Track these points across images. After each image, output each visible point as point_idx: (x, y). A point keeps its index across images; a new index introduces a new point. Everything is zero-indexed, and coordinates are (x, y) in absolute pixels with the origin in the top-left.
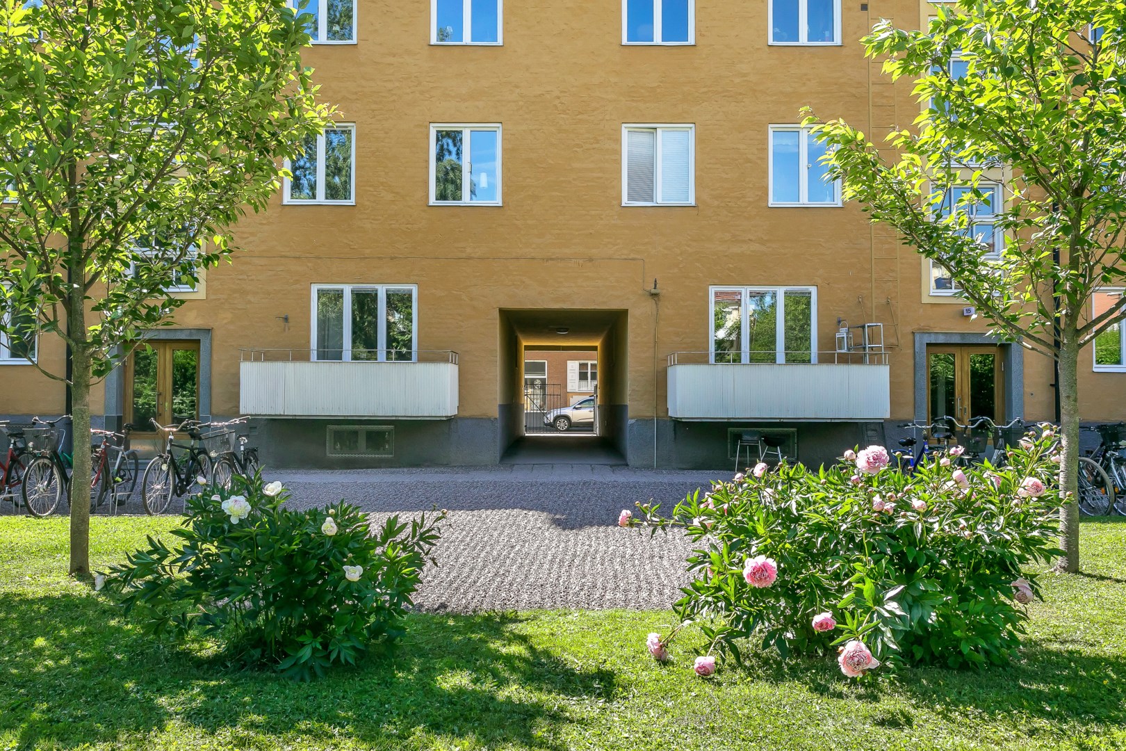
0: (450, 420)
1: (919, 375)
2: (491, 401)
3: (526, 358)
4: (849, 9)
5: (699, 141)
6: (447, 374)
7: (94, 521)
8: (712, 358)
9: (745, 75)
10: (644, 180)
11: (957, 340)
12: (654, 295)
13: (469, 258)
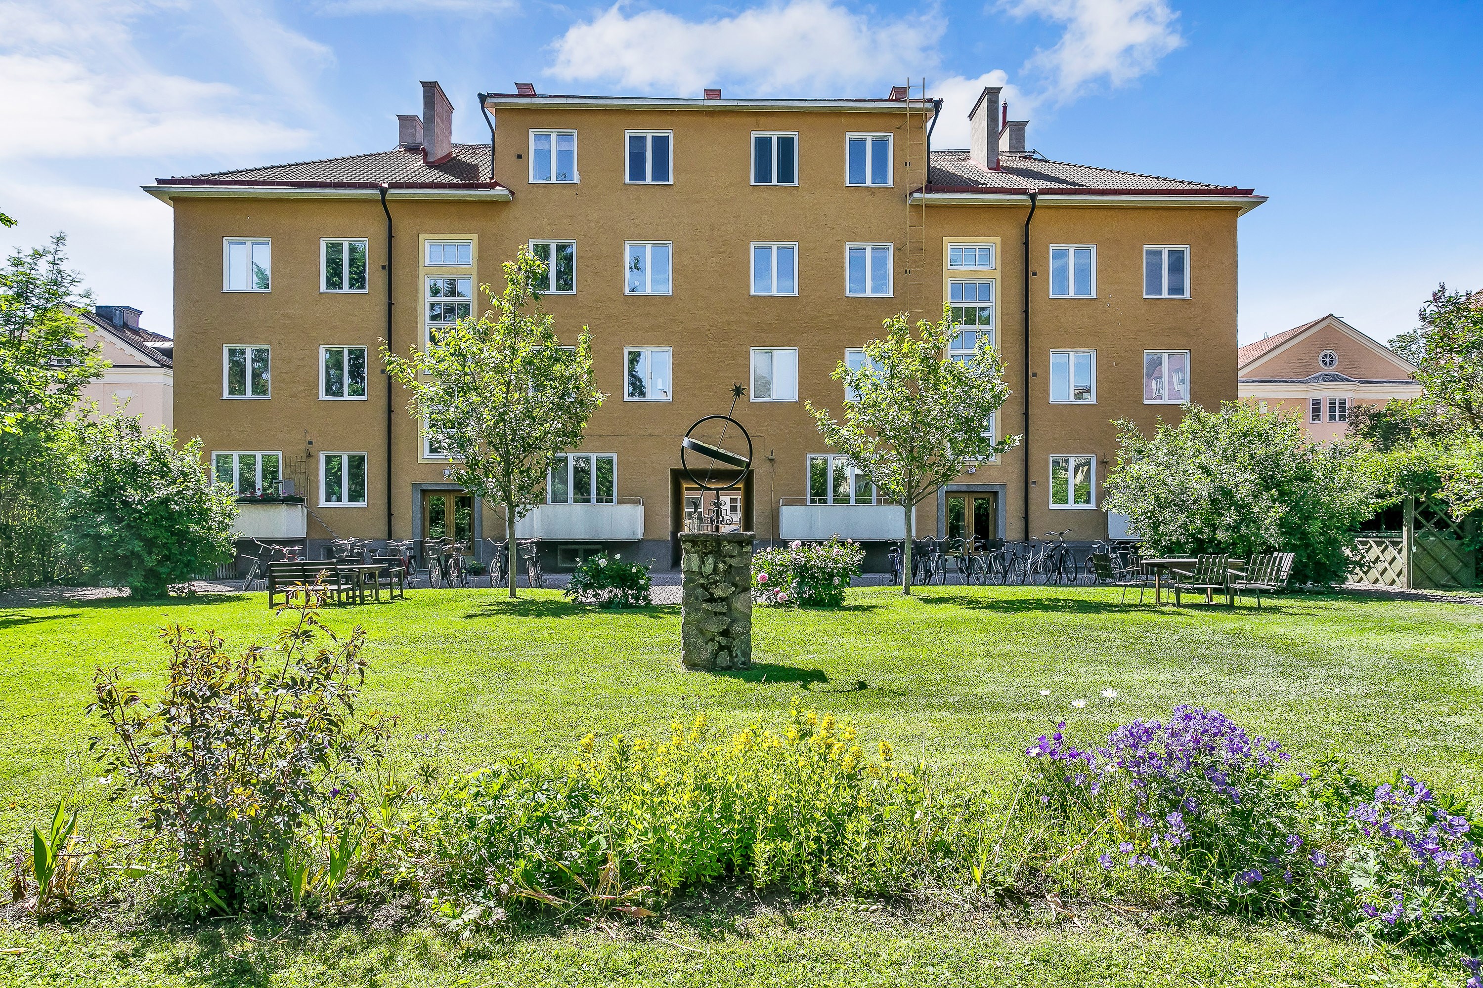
0: (639, 541)
1: (940, 511)
2: (665, 530)
3: (687, 495)
4: (898, 273)
5: (801, 359)
6: (636, 513)
7: (517, 589)
8: (809, 501)
9: (831, 316)
10: (766, 385)
11: (964, 489)
12: (771, 460)
13: (651, 436)
